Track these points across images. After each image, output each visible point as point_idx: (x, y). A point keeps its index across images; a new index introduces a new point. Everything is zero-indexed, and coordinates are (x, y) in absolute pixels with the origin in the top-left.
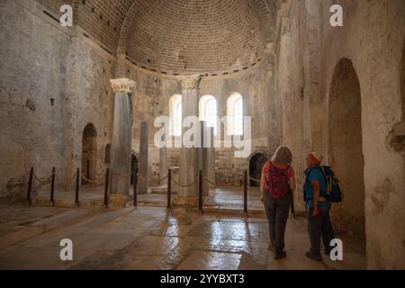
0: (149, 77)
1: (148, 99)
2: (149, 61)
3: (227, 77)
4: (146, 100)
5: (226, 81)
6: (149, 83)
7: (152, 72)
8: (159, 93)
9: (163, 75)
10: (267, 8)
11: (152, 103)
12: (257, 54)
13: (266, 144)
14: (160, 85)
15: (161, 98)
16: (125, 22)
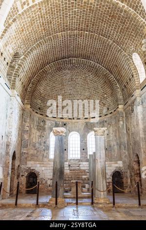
0: (39, 119)
1: (38, 134)
2: (39, 108)
3: (87, 120)
4: (37, 134)
5: (87, 123)
6: (39, 123)
7: (41, 116)
8: (44, 129)
9: (47, 118)
10: (118, 85)
11: (40, 136)
12: (108, 109)
13: (121, 166)
14: (45, 124)
15: (45, 133)
16: (31, 85)
